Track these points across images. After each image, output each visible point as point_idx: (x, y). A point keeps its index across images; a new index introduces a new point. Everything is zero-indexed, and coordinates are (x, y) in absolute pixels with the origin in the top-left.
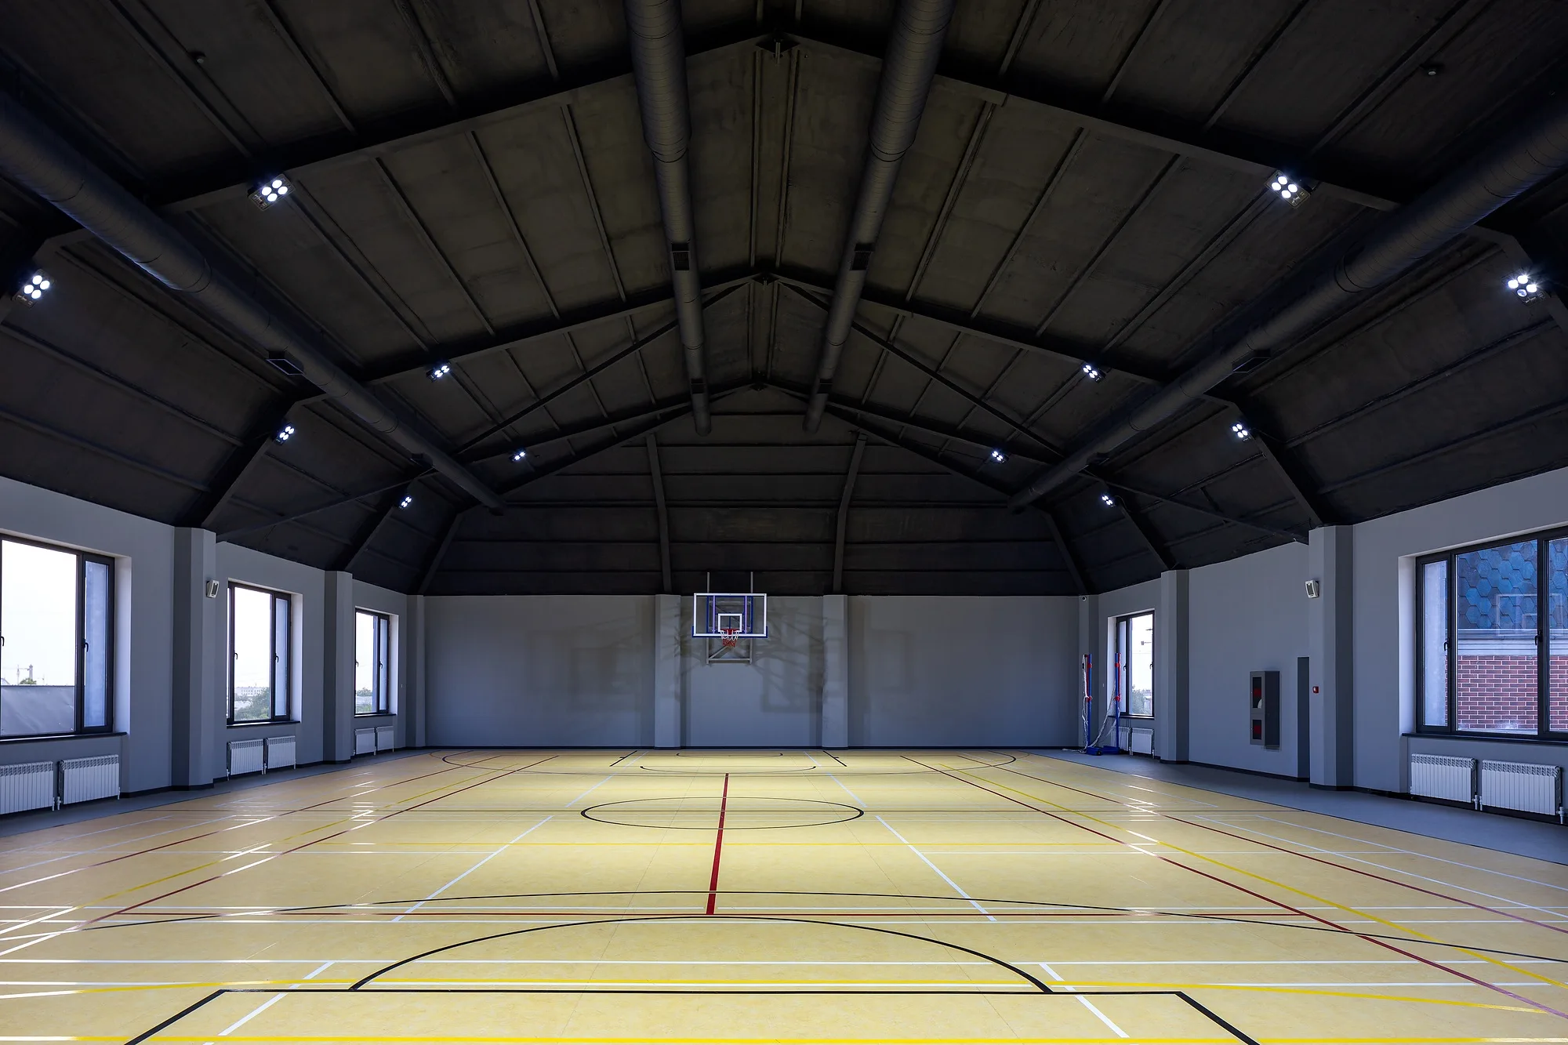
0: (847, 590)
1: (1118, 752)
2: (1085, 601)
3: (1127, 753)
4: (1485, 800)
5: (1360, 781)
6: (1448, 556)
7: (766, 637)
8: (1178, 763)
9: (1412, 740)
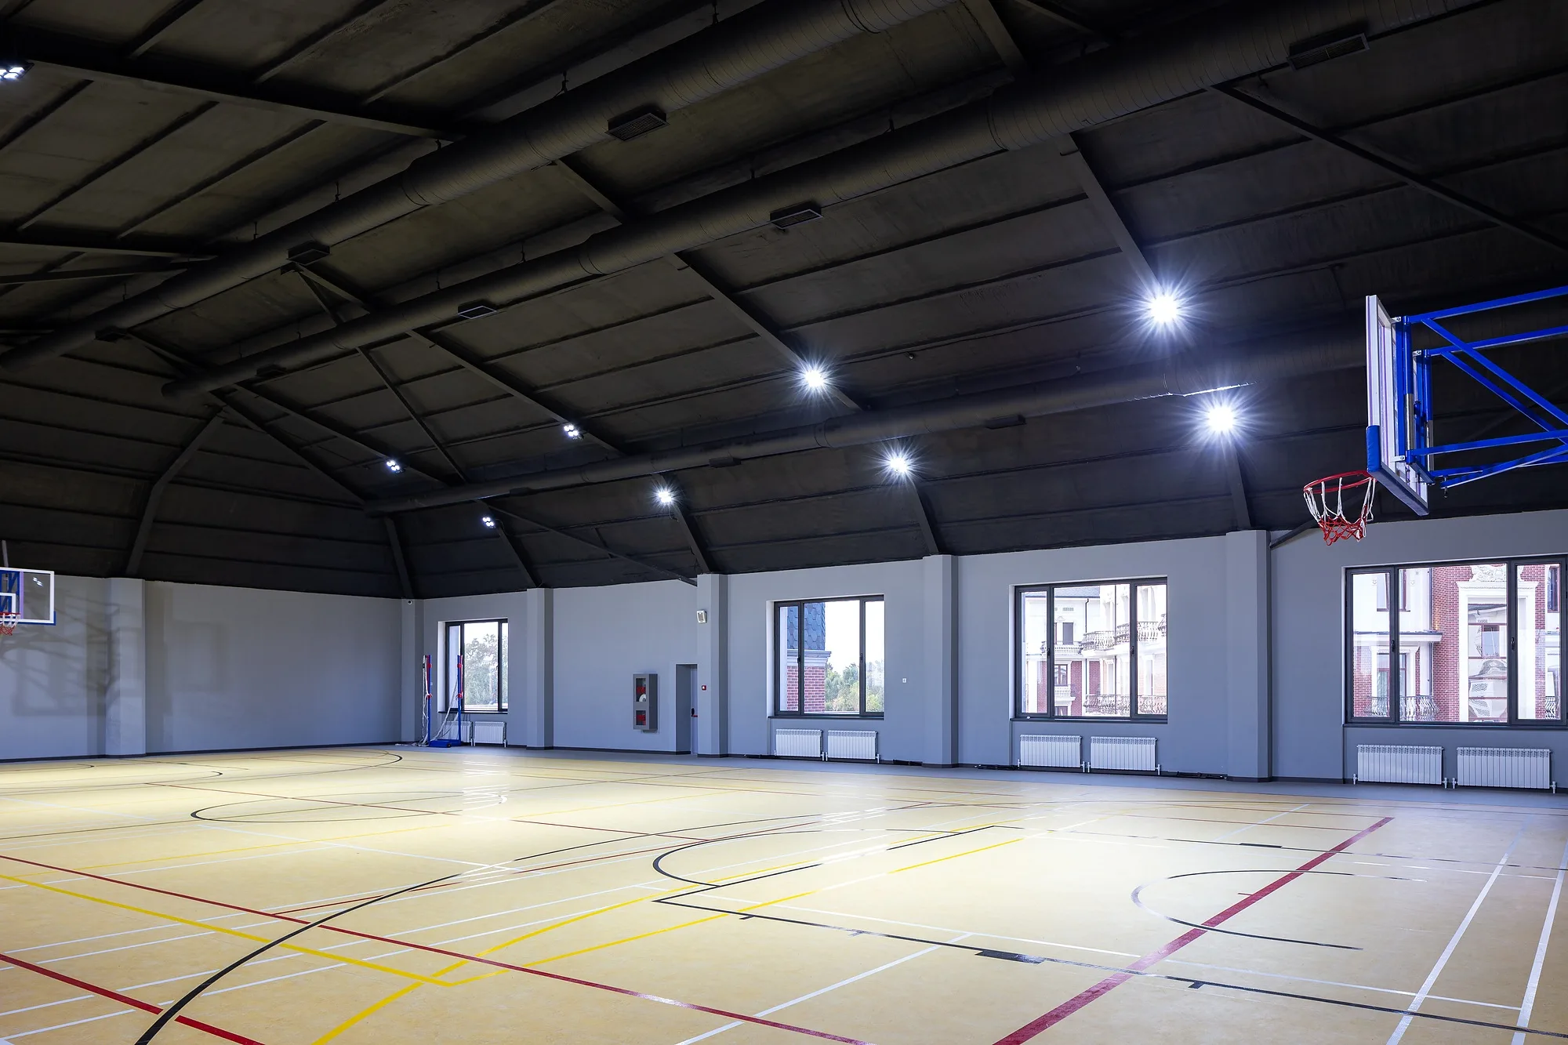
0: (147, 574)
1: (459, 743)
2: (409, 605)
3: (467, 745)
4: (831, 754)
5: (733, 750)
6: (800, 604)
7: (54, 624)
8: (546, 748)
9: (773, 720)
